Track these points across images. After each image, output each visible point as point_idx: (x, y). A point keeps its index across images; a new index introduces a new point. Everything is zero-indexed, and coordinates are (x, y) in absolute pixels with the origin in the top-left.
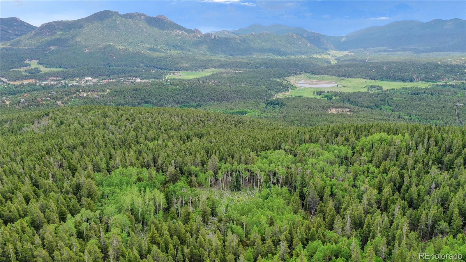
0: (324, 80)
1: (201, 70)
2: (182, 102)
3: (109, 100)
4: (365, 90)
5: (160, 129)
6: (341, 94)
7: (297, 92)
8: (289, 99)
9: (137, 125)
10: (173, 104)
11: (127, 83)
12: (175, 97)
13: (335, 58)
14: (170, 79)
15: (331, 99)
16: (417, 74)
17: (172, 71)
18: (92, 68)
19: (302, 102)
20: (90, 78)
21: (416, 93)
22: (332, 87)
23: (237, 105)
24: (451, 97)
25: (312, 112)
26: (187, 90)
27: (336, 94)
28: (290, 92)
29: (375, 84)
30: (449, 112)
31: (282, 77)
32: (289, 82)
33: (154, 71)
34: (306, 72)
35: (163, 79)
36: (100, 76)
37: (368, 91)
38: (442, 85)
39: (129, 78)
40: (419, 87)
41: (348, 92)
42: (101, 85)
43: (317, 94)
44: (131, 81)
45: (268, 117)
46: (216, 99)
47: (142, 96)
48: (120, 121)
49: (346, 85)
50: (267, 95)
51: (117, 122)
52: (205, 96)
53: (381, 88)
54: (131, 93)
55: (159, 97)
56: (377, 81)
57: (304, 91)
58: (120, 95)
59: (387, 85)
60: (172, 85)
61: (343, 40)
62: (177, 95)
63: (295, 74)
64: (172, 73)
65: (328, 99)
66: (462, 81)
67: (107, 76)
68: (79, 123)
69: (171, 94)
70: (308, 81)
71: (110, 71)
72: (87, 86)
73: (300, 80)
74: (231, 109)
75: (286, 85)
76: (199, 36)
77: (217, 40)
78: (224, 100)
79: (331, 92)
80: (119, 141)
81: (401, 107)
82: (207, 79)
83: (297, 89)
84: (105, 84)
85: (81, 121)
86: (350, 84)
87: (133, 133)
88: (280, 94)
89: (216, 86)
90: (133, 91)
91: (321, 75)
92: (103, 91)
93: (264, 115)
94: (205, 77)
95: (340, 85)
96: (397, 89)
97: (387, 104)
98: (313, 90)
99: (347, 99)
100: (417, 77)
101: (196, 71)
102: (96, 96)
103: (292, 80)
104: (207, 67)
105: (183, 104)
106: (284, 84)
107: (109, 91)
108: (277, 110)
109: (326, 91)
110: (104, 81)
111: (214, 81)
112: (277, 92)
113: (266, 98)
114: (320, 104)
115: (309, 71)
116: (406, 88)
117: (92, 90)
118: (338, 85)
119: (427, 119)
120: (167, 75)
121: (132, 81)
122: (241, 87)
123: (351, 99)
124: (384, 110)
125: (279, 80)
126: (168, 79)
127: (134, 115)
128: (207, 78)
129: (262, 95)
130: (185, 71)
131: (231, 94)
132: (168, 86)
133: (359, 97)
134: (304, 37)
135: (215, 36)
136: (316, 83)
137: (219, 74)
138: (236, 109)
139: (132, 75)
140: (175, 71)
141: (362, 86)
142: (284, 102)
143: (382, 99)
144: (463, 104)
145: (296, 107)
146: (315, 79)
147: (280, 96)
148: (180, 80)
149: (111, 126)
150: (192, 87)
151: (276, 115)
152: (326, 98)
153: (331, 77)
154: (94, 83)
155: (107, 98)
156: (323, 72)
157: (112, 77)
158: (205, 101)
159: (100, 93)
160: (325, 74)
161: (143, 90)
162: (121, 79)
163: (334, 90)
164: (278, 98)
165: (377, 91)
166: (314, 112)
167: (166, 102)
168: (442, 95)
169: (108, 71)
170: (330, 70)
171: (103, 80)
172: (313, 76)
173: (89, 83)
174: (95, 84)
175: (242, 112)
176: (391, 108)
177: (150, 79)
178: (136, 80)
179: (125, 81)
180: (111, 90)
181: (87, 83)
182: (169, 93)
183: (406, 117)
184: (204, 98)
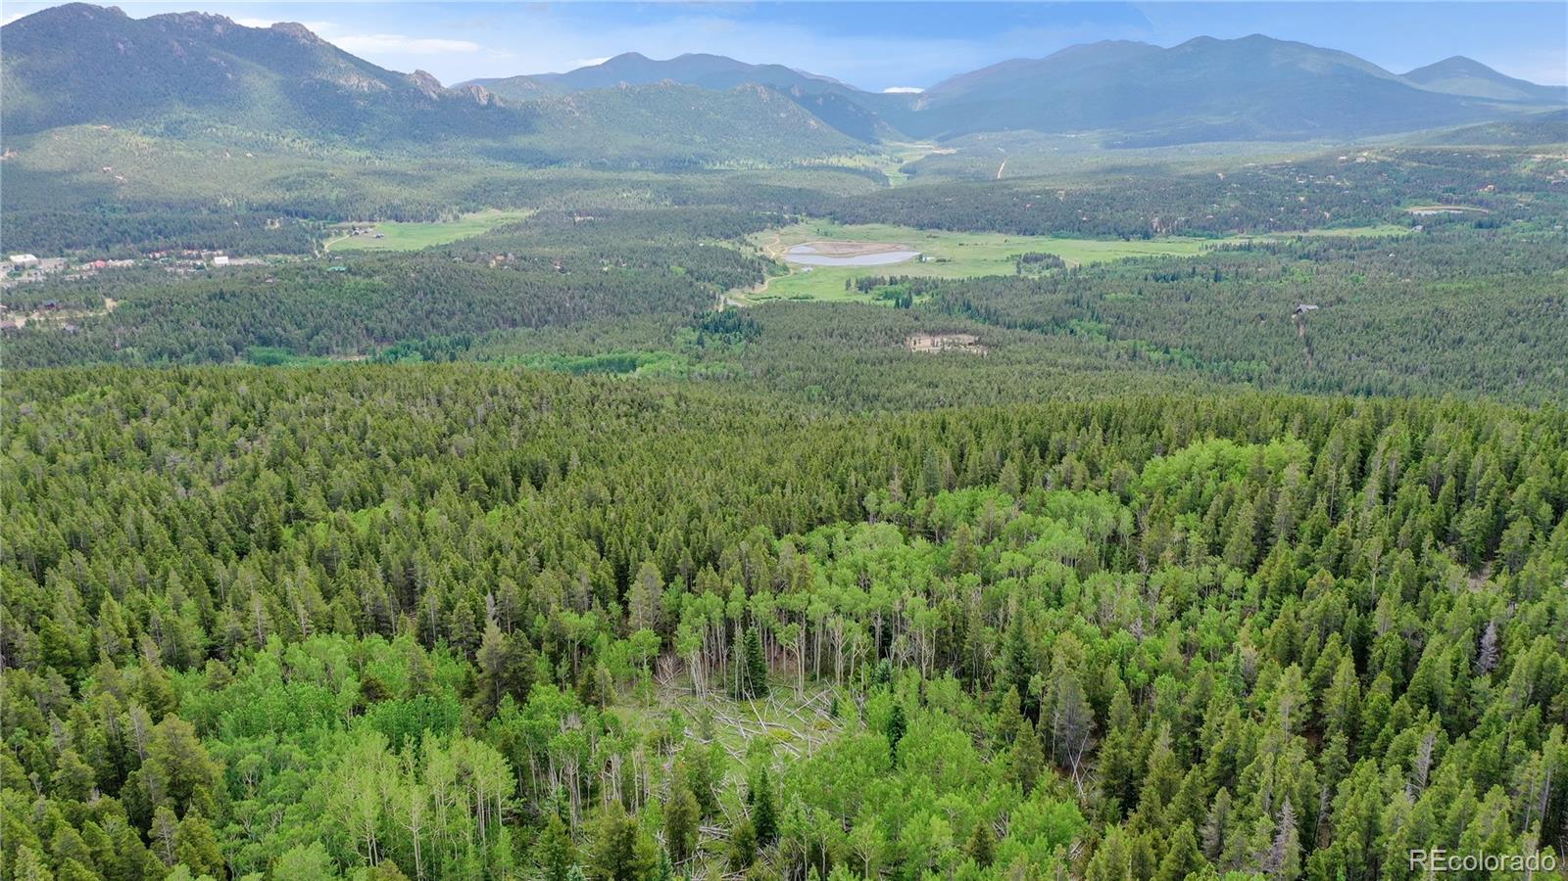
0: (876, 240)
1: (450, 217)
2: (396, 333)
3: (118, 339)
4: (1009, 270)
5: (375, 455)
6: (936, 287)
7: (791, 285)
8: (771, 308)
9: (284, 447)
10: (364, 344)
11: (181, 271)
12: (368, 319)
13: (899, 166)
14: (341, 253)
15: (907, 304)
16: (1162, 215)
17: (343, 224)
18: (37, 219)
19: (818, 319)
20: (30, 258)
21: (1167, 275)
22: (903, 264)
23: (598, 336)
24: (1277, 284)
25: (856, 353)
26: (414, 292)
27: (920, 286)
28: (769, 284)
29: (1039, 250)
30: (1281, 332)
31: (737, 234)
32: (761, 249)
33: (277, 225)
34: (810, 215)
35: (316, 252)
36: (68, 246)
37: (1019, 272)
38: (1241, 248)
39: (186, 252)
40: (1171, 254)
41: (956, 277)
42: (76, 282)
43: (860, 289)
44: (195, 265)
45: (714, 374)
46: (518, 317)
47: (245, 320)
48: (207, 429)
49: (946, 254)
50: (696, 299)
51: (195, 435)
52: (478, 309)
53: (1057, 263)
54: (203, 309)
55: (311, 319)
56: (1041, 238)
57: (814, 279)
58: (161, 319)
59: (1077, 253)
60: (355, 274)
61: (919, 105)
62: (376, 312)
63: (779, 222)
64: (345, 232)
65: (897, 304)
66: (1296, 233)
67: (99, 245)
68: (34, 447)
69: (355, 308)
70: (823, 245)
71: (107, 230)
72: (21, 286)
73: (796, 243)
74: (579, 354)
75: (752, 262)
76: (435, 96)
77: (502, 111)
78: (546, 322)
79: (904, 279)
80: (226, 516)
81: (1134, 323)
82: (477, 249)
83: (792, 271)
84: (92, 279)
85: (42, 439)
86: (960, 253)
87: (269, 478)
88: (735, 292)
89: (516, 274)
90: (210, 299)
91: (863, 223)
92: (90, 304)
93: (700, 368)
94: (468, 241)
95: (930, 255)
96: (1107, 264)
97: (1090, 314)
98: (844, 274)
99: (960, 302)
100: (1163, 223)
101: (433, 221)
102: (64, 325)
103: (770, 244)
104: (473, 205)
105: (403, 341)
106: (744, 256)
107: (115, 304)
108: (737, 348)
109: (887, 278)
110: (86, 266)
111: (506, 255)
112: (727, 287)
113: (691, 308)
114: (877, 323)
115: (822, 211)
116: (1135, 261)
117: (45, 302)
118: (921, 257)
119: (1218, 360)
120: (329, 235)
121: (199, 263)
122: (601, 272)
123: (974, 303)
124: (1082, 336)
125: (725, 244)
126: (334, 253)
127: (259, 406)
128: (475, 245)
129: (678, 300)
130: (393, 222)
131: (572, 298)
132: (342, 280)
133: (997, 294)
134: (793, 98)
135: (491, 98)
136: (851, 250)
137: (518, 227)
138: (599, 352)
139: (196, 242)
140: (354, 223)
141: (998, 257)
142: (758, 320)
143: (1070, 297)
144: (1316, 307)
145: (799, 337)
146: (843, 236)
147: (738, 299)
148: (382, 256)
149: (173, 452)
150: (428, 278)
151: (738, 367)
152: (892, 303)
153: (896, 230)
154: (47, 274)
155: (110, 329)
156: (868, 214)
157: (116, 249)
158: (480, 328)
159: (80, 315)
160: (877, 221)
161: (248, 296)
162: (155, 259)
163: (913, 272)
164: (734, 307)
165: (1047, 273)
166: (863, 350)
167: (339, 338)
168: (1247, 278)
169: (101, 230)
170: (890, 205)
171: (82, 261)
172: (836, 228)
173: (29, 275)
174: (54, 281)
175: (621, 361)
176: (1103, 326)
177: (266, 252)
178: (211, 257)
179: (171, 265)
180: (122, 302)
181: (20, 275)
182: (345, 305)
183: (1156, 356)
184: (478, 316)
